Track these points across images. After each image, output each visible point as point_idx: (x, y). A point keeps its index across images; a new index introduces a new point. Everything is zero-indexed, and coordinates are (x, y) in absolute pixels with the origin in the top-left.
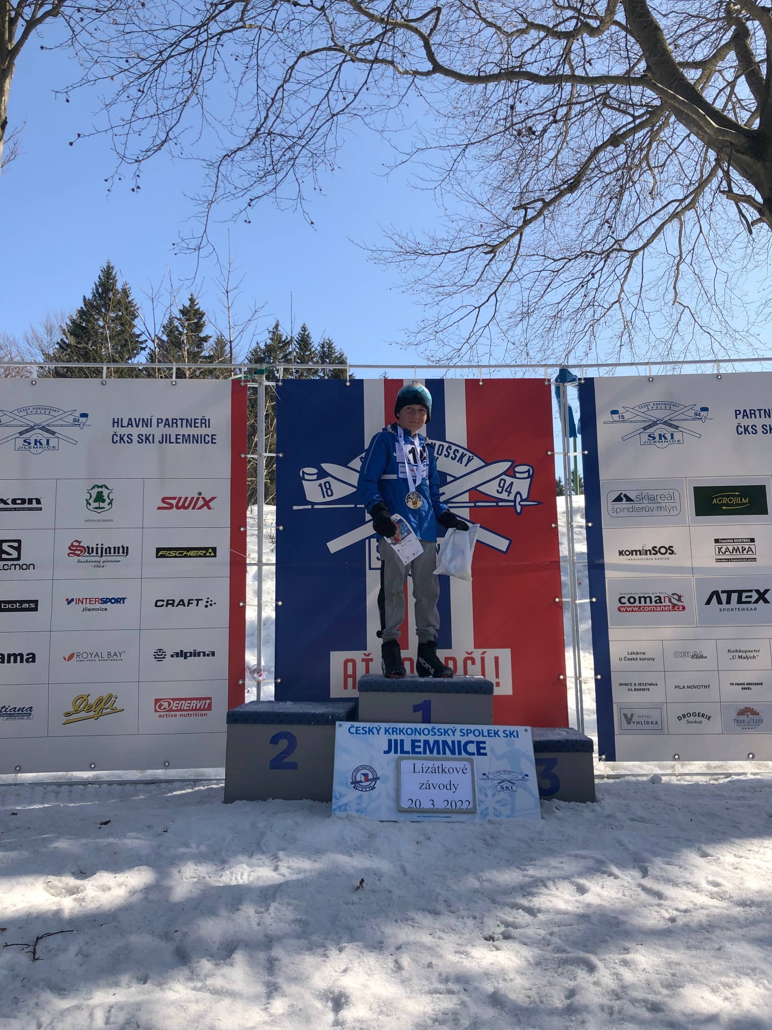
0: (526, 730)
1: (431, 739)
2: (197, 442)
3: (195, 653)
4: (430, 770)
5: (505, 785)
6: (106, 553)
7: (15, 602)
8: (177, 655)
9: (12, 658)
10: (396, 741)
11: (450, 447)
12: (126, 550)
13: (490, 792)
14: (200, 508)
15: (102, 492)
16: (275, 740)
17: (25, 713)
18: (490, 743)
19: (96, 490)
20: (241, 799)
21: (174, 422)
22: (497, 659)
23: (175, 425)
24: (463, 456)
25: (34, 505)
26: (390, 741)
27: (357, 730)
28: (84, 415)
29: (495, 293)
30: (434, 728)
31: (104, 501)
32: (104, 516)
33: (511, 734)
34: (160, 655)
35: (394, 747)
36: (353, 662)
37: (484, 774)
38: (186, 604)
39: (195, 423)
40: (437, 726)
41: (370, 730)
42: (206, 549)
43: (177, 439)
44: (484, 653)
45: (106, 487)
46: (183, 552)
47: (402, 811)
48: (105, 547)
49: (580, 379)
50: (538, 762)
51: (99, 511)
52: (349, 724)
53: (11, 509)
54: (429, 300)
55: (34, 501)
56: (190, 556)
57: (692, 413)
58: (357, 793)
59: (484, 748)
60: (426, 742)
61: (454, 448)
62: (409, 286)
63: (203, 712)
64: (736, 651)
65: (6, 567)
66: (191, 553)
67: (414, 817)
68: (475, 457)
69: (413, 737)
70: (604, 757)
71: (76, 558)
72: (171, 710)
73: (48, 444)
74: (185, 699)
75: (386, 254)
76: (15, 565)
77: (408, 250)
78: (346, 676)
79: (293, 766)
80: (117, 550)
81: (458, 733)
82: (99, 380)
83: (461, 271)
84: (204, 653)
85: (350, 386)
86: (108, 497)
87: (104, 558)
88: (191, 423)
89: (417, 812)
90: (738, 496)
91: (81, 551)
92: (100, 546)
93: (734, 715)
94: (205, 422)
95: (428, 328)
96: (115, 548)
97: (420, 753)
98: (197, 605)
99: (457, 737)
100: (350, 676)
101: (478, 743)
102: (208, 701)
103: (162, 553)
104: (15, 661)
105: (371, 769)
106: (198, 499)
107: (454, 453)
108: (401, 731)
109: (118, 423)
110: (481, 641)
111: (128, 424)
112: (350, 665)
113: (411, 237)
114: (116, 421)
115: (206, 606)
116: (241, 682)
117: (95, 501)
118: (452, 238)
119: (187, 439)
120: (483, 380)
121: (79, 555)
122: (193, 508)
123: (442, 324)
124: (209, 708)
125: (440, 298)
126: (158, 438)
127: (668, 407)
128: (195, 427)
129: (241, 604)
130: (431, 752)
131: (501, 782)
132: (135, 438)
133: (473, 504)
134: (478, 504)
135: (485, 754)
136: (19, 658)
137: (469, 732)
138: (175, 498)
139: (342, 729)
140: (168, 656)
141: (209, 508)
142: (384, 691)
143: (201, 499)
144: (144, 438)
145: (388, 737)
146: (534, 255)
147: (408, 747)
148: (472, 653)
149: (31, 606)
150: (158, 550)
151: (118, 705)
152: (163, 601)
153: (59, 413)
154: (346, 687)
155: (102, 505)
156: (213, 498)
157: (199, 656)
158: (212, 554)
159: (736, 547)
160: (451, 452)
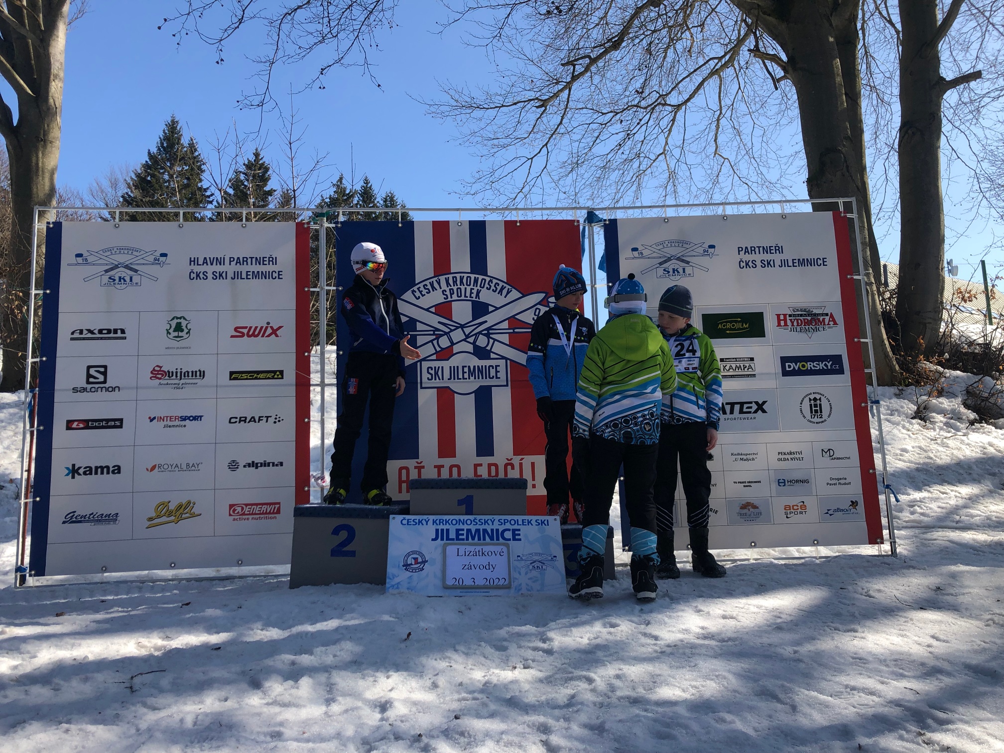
0: (555, 519)
1: (473, 528)
2: (266, 278)
3: (265, 464)
4: (472, 553)
5: (536, 565)
6: (185, 376)
7: (102, 420)
8: (249, 465)
9: (99, 470)
10: (442, 530)
11: (491, 281)
12: (202, 374)
13: (523, 571)
14: (269, 336)
15: (180, 323)
16: (336, 531)
17: (111, 519)
18: (524, 530)
19: (176, 321)
20: (307, 585)
21: (245, 260)
22: (533, 464)
23: (245, 263)
24: (503, 288)
25: (119, 334)
26: (437, 530)
27: (408, 522)
28: (164, 255)
29: (546, 145)
31: (182, 331)
32: (182, 343)
33: (543, 522)
34: (233, 466)
35: (440, 535)
36: (407, 469)
37: (518, 556)
38: (257, 420)
39: (263, 261)
40: (479, 517)
41: (420, 522)
42: (274, 372)
43: (247, 275)
44: (522, 459)
45: (184, 319)
46: (254, 375)
47: (446, 588)
48: (183, 371)
49: (605, 220)
50: (565, 547)
51: (178, 339)
52: (401, 517)
53: (98, 339)
54: (485, 152)
55: (119, 331)
56: (260, 379)
57: (701, 250)
58: (408, 574)
59: (519, 535)
60: (469, 531)
61: (495, 281)
62: (466, 139)
63: (273, 516)
64: (739, 454)
65: (93, 390)
66: (261, 376)
67: (458, 592)
68: (513, 290)
69: (458, 527)
70: (627, 548)
71: (158, 381)
72: (244, 514)
73: (131, 280)
74: (257, 504)
75: (442, 108)
76: (102, 388)
77: (464, 104)
78: (401, 482)
79: (353, 554)
80: (194, 374)
81: (496, 523)
82: (177, 223)
83: (514, 125)
84: (273, 464)
85: (402, 227)
86: (186, 327)
87: (182, 381)
88: (259, 261)
89: (460, 588)
90: (740, 322)
91: (163, 375)
92: (179, 371)
93: (738, 509)
94: (273, 260)
95: (484, 178)
96: (192, 372)
97: (463, 539)
98: (267, 421)
99: (496, 526)
100: (404, 482)
101: (514, 531)
102: (277, 506)
103: (234, 375)
104: (102, 473)
105: (420, 553)
106: (267, 328)
107: (495, 286)
108: (447, 522)
109: (194, 261)
110: (519, 450)
111: (204, 263)
112: (404, 472)
113: (466, 92)
114: (192, 259)
115: (275, 422)
116: (306, 489)
117: (174, 331)
118: (505, 92)
119: (256, 275)
120: (520, 221)
121: (160, 379)
122: (263, 336)
123: (497, 174)
124: (278, 512)
125: (495, 150)
126: (230, 275)
127: (681, 245)
128: (263, 264)
129: (306, 420)
130: (473, 539)
131: (533, 563)
132: (210, 275)
133: (512, 331)
134: (516, 330)
135: (520, 540)
136: (105, 470)
137: (506, 522)
138: (246, 328)
139: (396, 522)
140: (241, 467)
141: (277, 336)
142: (432, 488)
143: (269, 328)
144: (218, 275)
145: (435, 527)
146: (582, 108)
147: (452, 535)
148: (511, 459)
149: (117, 424)
150: (231, 373)
151: (196, 510)
152: (236, 418)
153: (141, 253)
154: (400, 491)
155: (181, 334)
156: (280, 327)
157: (269, 466)
158: (280, 376)
159: (738, 365)
160: (493, 285)
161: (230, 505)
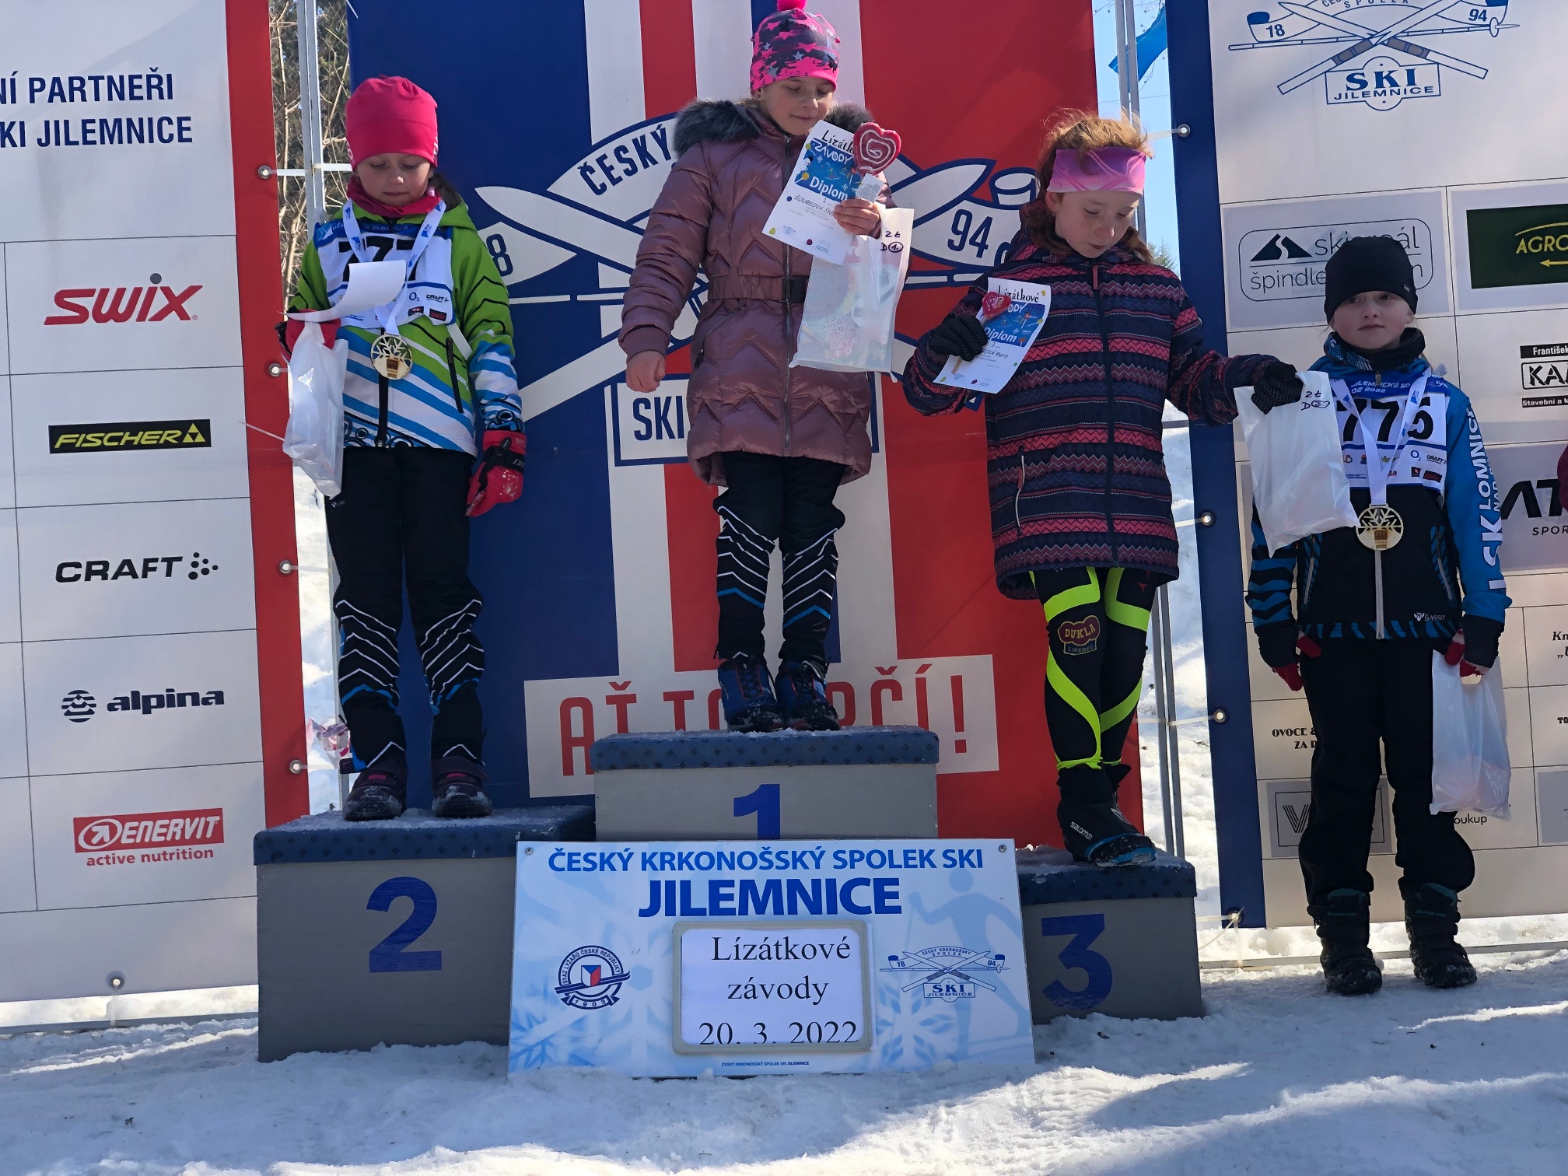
0: (1002, 848)
1: (760, 878)
2: (141, 140)
3: (171, 698)
4: (756, 952)
5: (944, 981)
10: (670, 885)
13: (906, 1001)
14: (159, 317)
16: (381, 899)
18: (910, 882)
21: (77, 86)
22: (957, 682)
23: (77, 94)
26: (655, 886)
27: (570, 862)
30: (767, 851)
33: (964, 858)
34: (78, 706)
35: (665, 899)
36: (585, 704)
37: (893, 958)
38: (139, 571)
39: (132, 87)
40: (777, 846)
41: (606, 861)
42: (183, 426)
43: (85, 131)
44: (923, 668)
46: (121, 436)
47: (683, 1052)
52: (551, 847)
56: (140, 447)
57: (1463, 12)
58: (573, 1013)
59: (895, 895)
60: (748, 886)
63: (203, 848)
66: (144, 437)
67: (715, 1065)
69: (715, 874)
70: (1234, 917)
72: (118, 846)
74: (154, 817)
78: (568, 742)
79: (431, 961)
81: (828, 861)
84: (195, 698)
88: (122, 88)
89: (722, 1054)
94: (160, 85)
97: (730, 912)
98: (169, 574)
99: (827, 870)
100: (578, 742)
101: (880, 884)
102: (213, 820)
103: (65, 439)
105: (608, 954)
106: (152, 292)
108: (683, 860)
110: (915, 640)
112: (577, 713)
115: (193, 576)
116: (296, 767)
119: (113, 131)
122: (142, 317)
124: (218, 836)
126: (34, 131)
128: (132, 97)
129: (286, 567)
130: (760, 909)
131: (936, 976)
137: (855, 858)
138: (89, 293)
139: (534, 863)
140: (101, 709)
141: (183, 316)
143: (159, 293)
145: (649, 875)
147: (700, 898)
148: (892, 669)
150: (55, 432)
152: (78, 565)
154: (568, 770)
156: (192, 290)
157: (182, 703)
161: (76, 820)
